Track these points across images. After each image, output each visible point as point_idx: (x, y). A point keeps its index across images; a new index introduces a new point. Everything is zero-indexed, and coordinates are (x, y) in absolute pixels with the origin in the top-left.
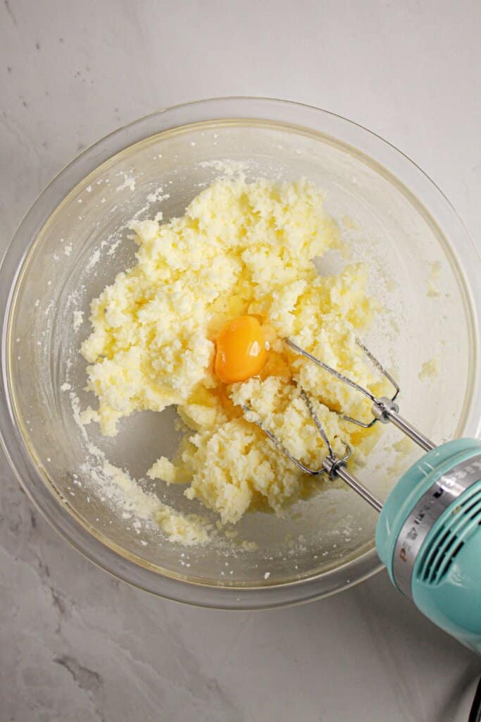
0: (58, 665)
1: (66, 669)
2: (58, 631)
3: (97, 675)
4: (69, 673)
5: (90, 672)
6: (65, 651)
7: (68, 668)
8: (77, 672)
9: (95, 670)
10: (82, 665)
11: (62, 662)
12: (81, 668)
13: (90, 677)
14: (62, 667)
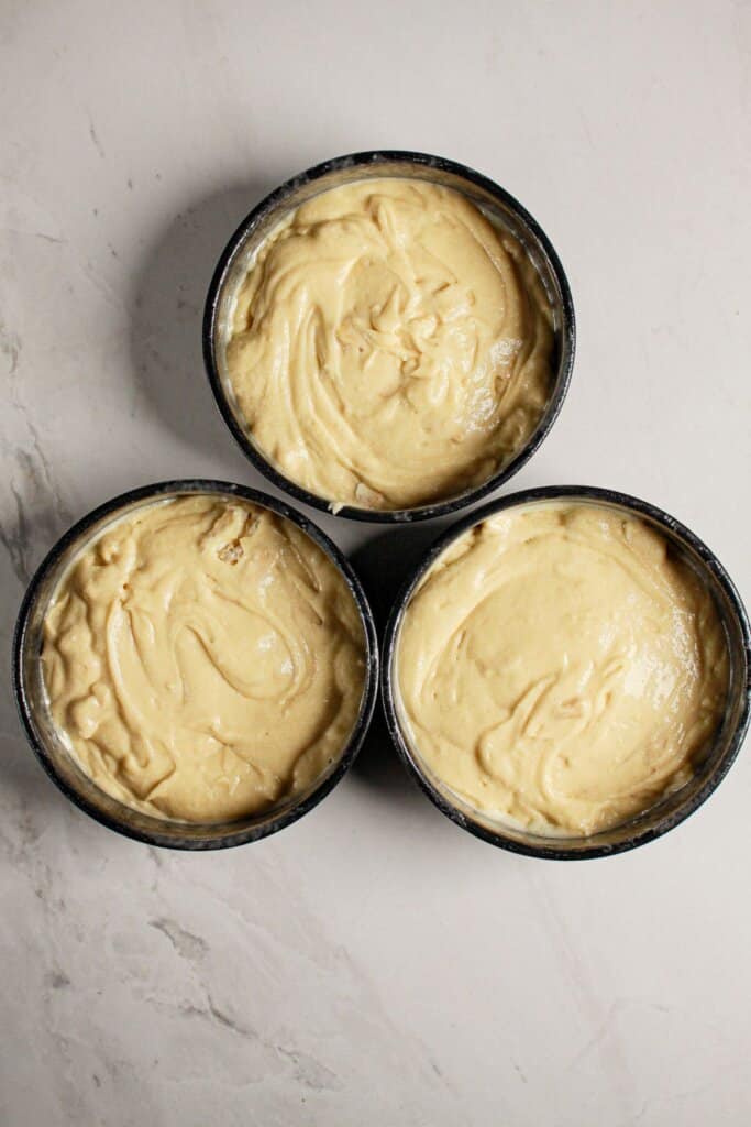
0: (152, 928)
1: (163, 934)
2: (154, 889)
3: (201, 941)
4: (168, 940)
5: (193, 937)
6: (163, 912)
7: (167, 933)
8: (177, 937)
9: (198, 935)
10: (184, 928)
11: (159, 925)
12: (182, 933)
13: (192, 944)
14: (158, 931)
